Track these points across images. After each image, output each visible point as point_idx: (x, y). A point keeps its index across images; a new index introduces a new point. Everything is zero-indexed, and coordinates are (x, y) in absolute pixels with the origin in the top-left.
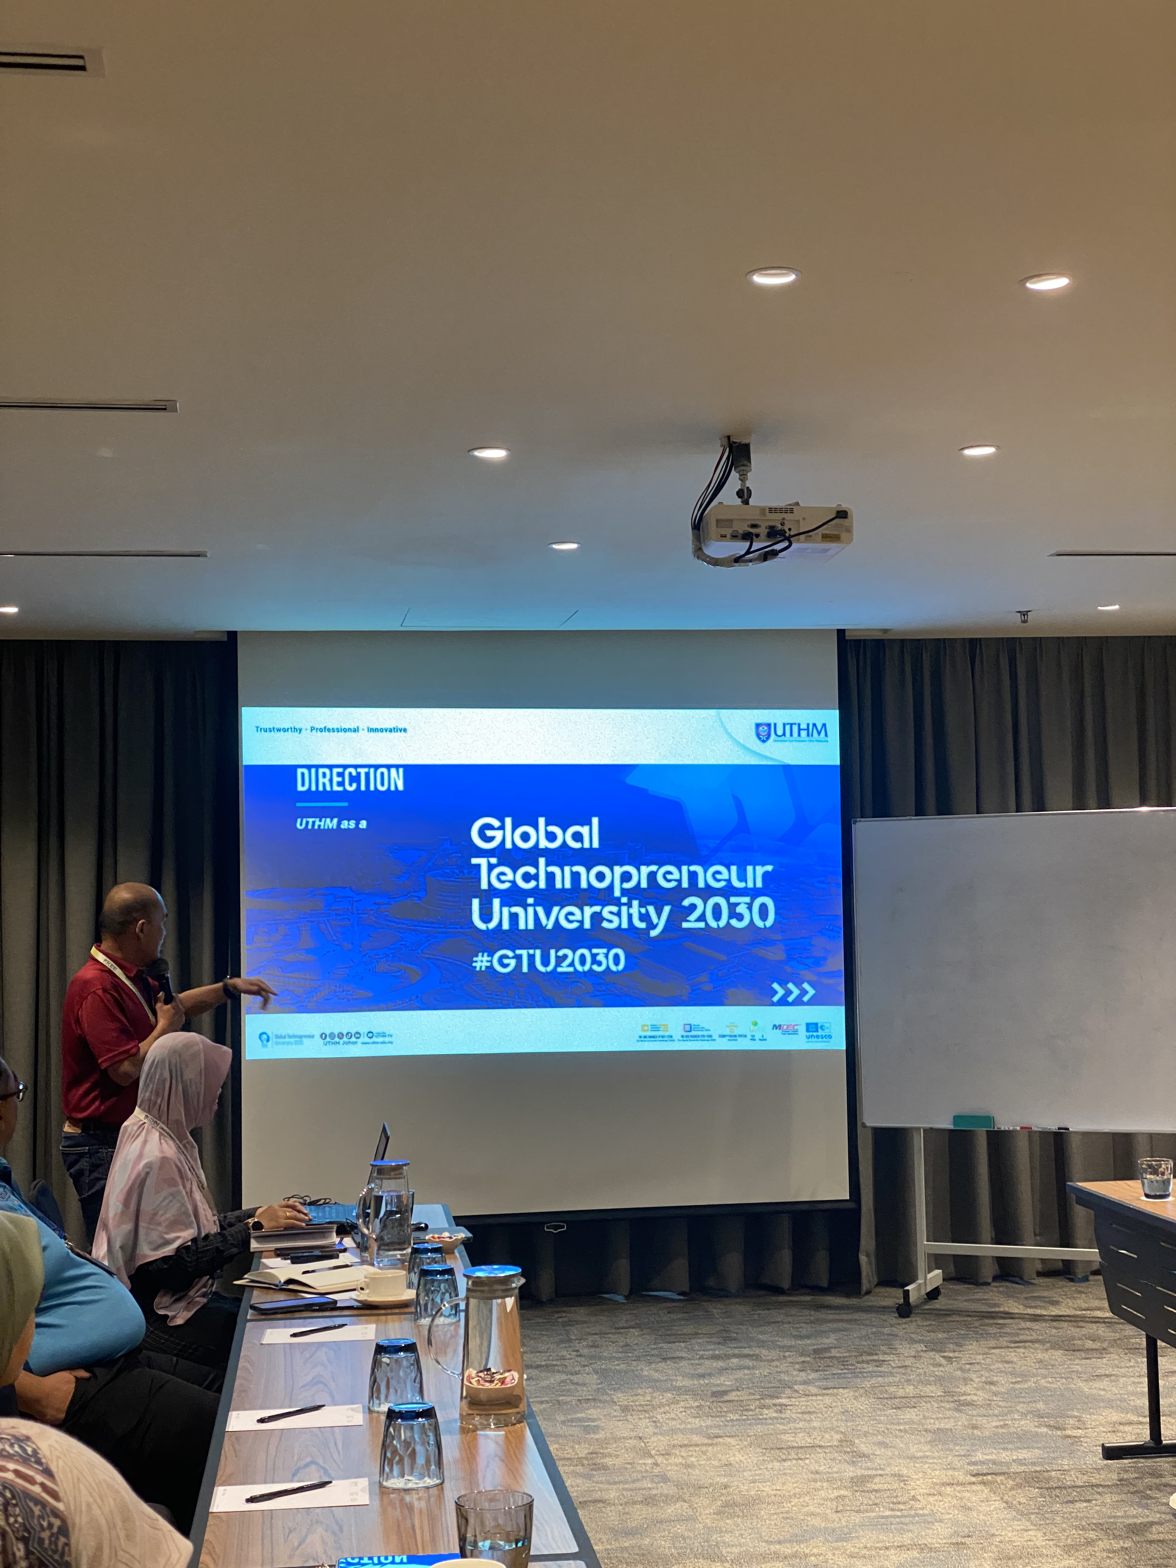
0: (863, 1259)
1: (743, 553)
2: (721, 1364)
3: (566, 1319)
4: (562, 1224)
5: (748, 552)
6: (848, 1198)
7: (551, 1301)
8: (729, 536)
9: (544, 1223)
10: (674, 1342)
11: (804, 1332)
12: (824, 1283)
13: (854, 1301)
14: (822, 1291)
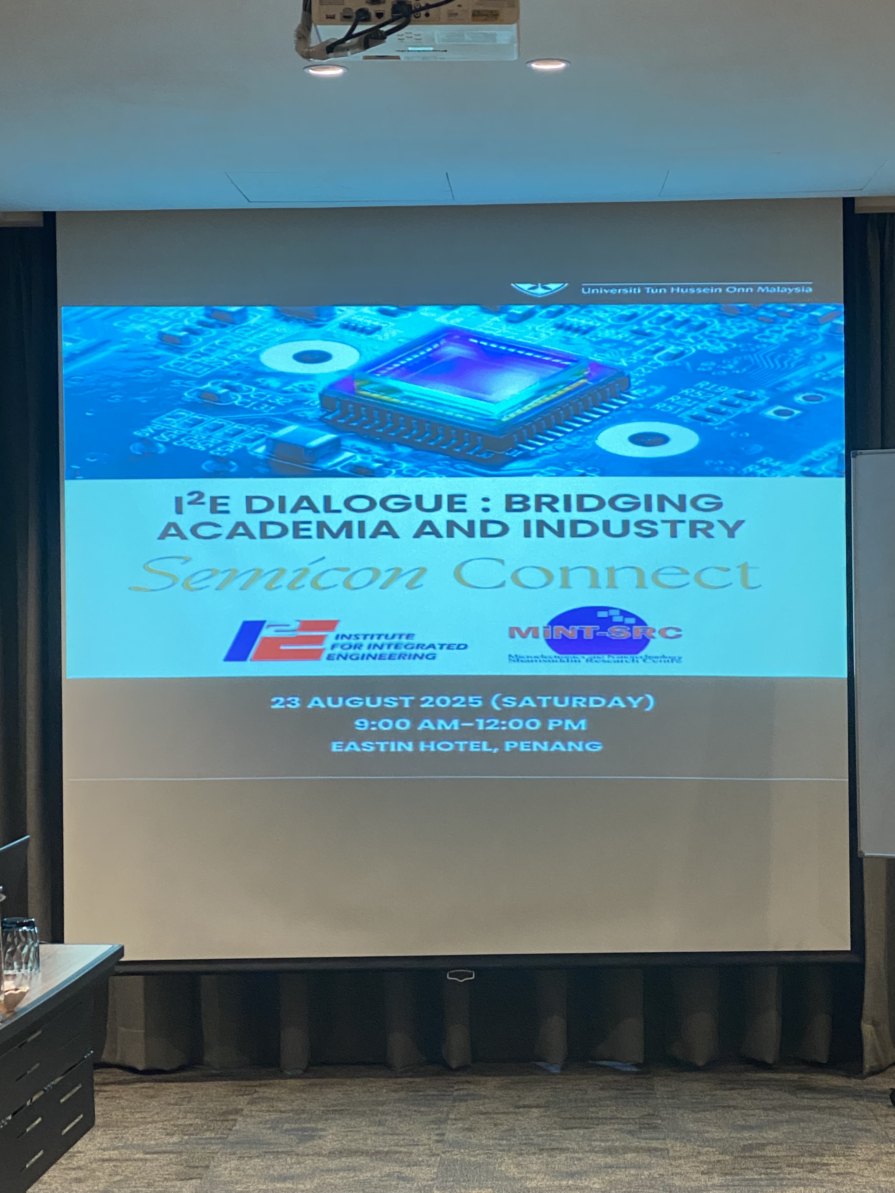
0: (867, 1028)
1: (342, 36)
2: (609, 1160)
3: (465, 1092)
4: (470, 971)
5: (350, 36)
6: (849, 949)
7: (462, 1069)
8: (338, 17)
9: (446, 970)
10: (572, 1128)
11: (752, 1121)
12: (823, 1059)
13: (853, 1083)
14: (817, 1066)
